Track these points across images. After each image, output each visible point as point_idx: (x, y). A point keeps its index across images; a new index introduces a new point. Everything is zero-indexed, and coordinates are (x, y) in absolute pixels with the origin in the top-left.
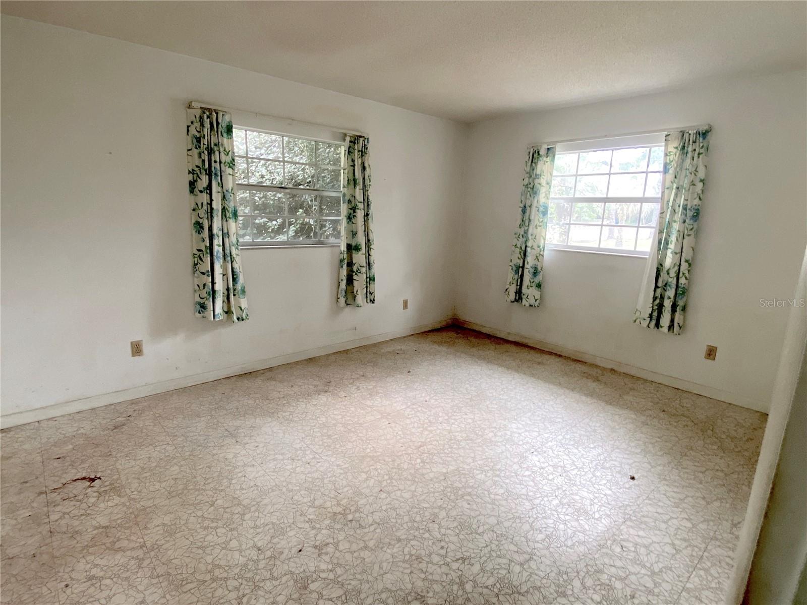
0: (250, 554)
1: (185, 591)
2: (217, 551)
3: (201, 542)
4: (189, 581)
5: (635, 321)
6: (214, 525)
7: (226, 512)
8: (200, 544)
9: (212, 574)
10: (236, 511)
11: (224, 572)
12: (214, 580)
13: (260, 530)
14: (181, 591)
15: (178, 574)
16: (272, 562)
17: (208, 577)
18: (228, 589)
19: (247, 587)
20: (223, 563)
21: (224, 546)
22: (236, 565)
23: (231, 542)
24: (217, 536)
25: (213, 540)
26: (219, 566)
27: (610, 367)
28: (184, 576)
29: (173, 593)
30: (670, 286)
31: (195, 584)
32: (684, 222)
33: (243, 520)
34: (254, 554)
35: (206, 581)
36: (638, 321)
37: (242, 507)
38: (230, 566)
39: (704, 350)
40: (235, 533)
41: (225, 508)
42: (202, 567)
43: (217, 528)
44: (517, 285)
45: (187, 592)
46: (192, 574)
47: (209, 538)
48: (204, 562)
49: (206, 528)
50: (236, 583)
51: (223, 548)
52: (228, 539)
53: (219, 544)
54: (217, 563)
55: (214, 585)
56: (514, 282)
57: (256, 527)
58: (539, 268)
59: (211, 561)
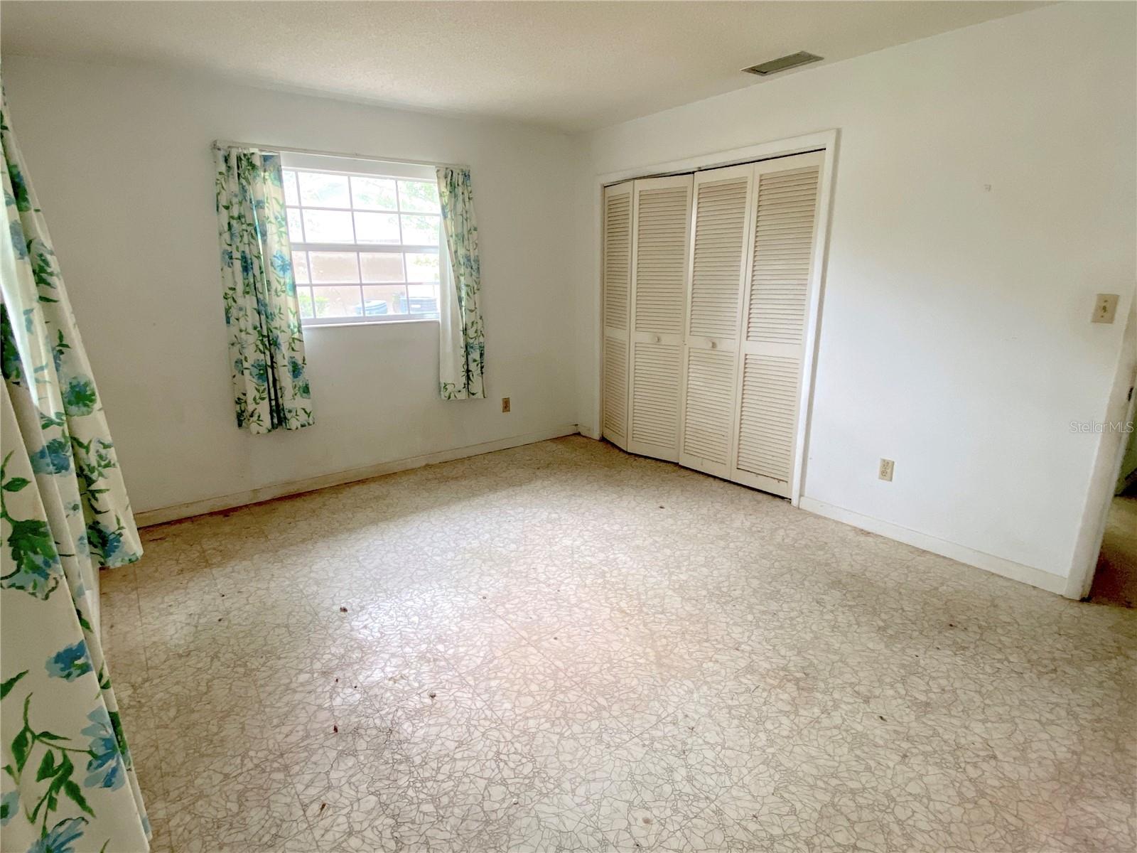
0: (918, 764)
1: (1020, 822)
2: (939, 806)
3: (937, 834)
4: (1005, 823)
5: (449, 398)
6: (895, 828)
7: (860, 819)
8: (941, 833)
9: (976, 799)
10: (851, 804)
11: (964, 786)
12: (983, 794)
13: (872, 764)
14: (1025, 827)
15: (1007, 842)
16: (916, 739)
17: (982, 802)
18: (983, 774)
19: (965, 756)
20: (952, 792)
21: (925, 800)
22: (945, 775)
23: (913, 792)
24: (913, 816)
25: (924, 819)
26: (960, 794)
27: (424, 464)
28: (1003, 833)
29: (1034, 834)
30: (472, 347)
31: (1003, 813)
32: (471, 275)
33: (864, 789)
34: (915, 761)
35: (990, 802)
36: (452, 396)
37: (836, 800)
38: (952, 782)
39: (500, 406)
40: (894, 793)
41: (853, 823)
42: (975, 815)
43: (900, 822)
44: (270, 400)
45: (1021, 819)
46: (993, 824)
47: (923, 825)
48: (966, 817)
49: (909, 838)
50: (970, 769)
51: (930, 799)
52: (910, 798)
53: (927, 808)
54: (957, 800)
55: (988, 791)
56: (265, 395)
57: (868, 769)
58: (300, 362)
59: (958, 808)
